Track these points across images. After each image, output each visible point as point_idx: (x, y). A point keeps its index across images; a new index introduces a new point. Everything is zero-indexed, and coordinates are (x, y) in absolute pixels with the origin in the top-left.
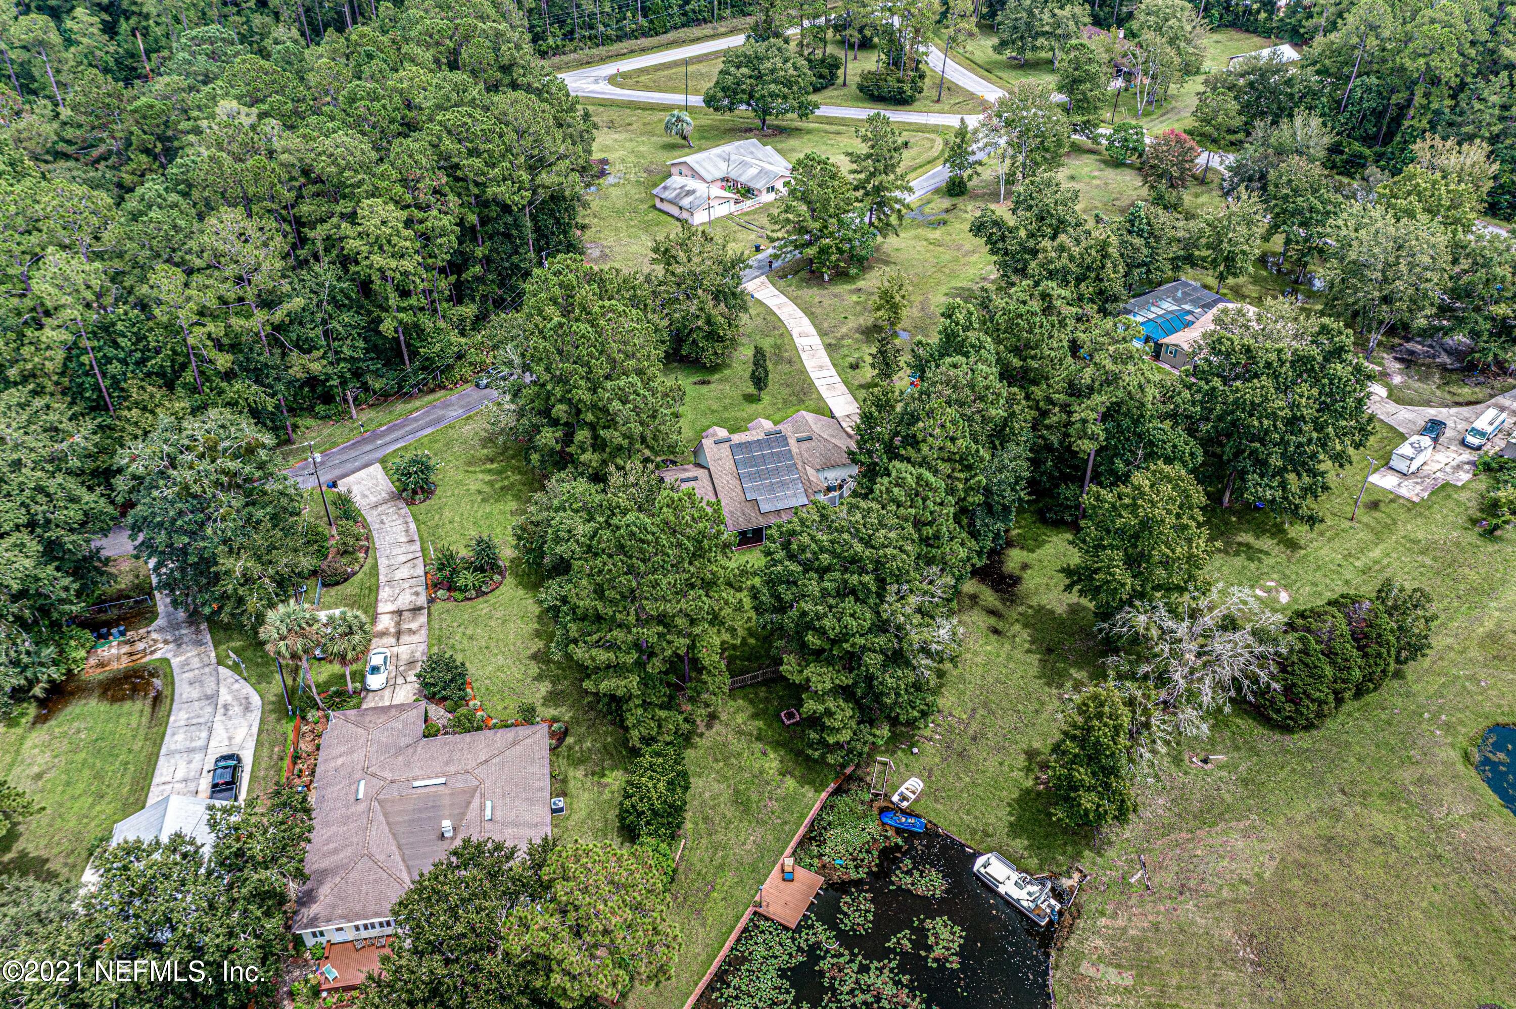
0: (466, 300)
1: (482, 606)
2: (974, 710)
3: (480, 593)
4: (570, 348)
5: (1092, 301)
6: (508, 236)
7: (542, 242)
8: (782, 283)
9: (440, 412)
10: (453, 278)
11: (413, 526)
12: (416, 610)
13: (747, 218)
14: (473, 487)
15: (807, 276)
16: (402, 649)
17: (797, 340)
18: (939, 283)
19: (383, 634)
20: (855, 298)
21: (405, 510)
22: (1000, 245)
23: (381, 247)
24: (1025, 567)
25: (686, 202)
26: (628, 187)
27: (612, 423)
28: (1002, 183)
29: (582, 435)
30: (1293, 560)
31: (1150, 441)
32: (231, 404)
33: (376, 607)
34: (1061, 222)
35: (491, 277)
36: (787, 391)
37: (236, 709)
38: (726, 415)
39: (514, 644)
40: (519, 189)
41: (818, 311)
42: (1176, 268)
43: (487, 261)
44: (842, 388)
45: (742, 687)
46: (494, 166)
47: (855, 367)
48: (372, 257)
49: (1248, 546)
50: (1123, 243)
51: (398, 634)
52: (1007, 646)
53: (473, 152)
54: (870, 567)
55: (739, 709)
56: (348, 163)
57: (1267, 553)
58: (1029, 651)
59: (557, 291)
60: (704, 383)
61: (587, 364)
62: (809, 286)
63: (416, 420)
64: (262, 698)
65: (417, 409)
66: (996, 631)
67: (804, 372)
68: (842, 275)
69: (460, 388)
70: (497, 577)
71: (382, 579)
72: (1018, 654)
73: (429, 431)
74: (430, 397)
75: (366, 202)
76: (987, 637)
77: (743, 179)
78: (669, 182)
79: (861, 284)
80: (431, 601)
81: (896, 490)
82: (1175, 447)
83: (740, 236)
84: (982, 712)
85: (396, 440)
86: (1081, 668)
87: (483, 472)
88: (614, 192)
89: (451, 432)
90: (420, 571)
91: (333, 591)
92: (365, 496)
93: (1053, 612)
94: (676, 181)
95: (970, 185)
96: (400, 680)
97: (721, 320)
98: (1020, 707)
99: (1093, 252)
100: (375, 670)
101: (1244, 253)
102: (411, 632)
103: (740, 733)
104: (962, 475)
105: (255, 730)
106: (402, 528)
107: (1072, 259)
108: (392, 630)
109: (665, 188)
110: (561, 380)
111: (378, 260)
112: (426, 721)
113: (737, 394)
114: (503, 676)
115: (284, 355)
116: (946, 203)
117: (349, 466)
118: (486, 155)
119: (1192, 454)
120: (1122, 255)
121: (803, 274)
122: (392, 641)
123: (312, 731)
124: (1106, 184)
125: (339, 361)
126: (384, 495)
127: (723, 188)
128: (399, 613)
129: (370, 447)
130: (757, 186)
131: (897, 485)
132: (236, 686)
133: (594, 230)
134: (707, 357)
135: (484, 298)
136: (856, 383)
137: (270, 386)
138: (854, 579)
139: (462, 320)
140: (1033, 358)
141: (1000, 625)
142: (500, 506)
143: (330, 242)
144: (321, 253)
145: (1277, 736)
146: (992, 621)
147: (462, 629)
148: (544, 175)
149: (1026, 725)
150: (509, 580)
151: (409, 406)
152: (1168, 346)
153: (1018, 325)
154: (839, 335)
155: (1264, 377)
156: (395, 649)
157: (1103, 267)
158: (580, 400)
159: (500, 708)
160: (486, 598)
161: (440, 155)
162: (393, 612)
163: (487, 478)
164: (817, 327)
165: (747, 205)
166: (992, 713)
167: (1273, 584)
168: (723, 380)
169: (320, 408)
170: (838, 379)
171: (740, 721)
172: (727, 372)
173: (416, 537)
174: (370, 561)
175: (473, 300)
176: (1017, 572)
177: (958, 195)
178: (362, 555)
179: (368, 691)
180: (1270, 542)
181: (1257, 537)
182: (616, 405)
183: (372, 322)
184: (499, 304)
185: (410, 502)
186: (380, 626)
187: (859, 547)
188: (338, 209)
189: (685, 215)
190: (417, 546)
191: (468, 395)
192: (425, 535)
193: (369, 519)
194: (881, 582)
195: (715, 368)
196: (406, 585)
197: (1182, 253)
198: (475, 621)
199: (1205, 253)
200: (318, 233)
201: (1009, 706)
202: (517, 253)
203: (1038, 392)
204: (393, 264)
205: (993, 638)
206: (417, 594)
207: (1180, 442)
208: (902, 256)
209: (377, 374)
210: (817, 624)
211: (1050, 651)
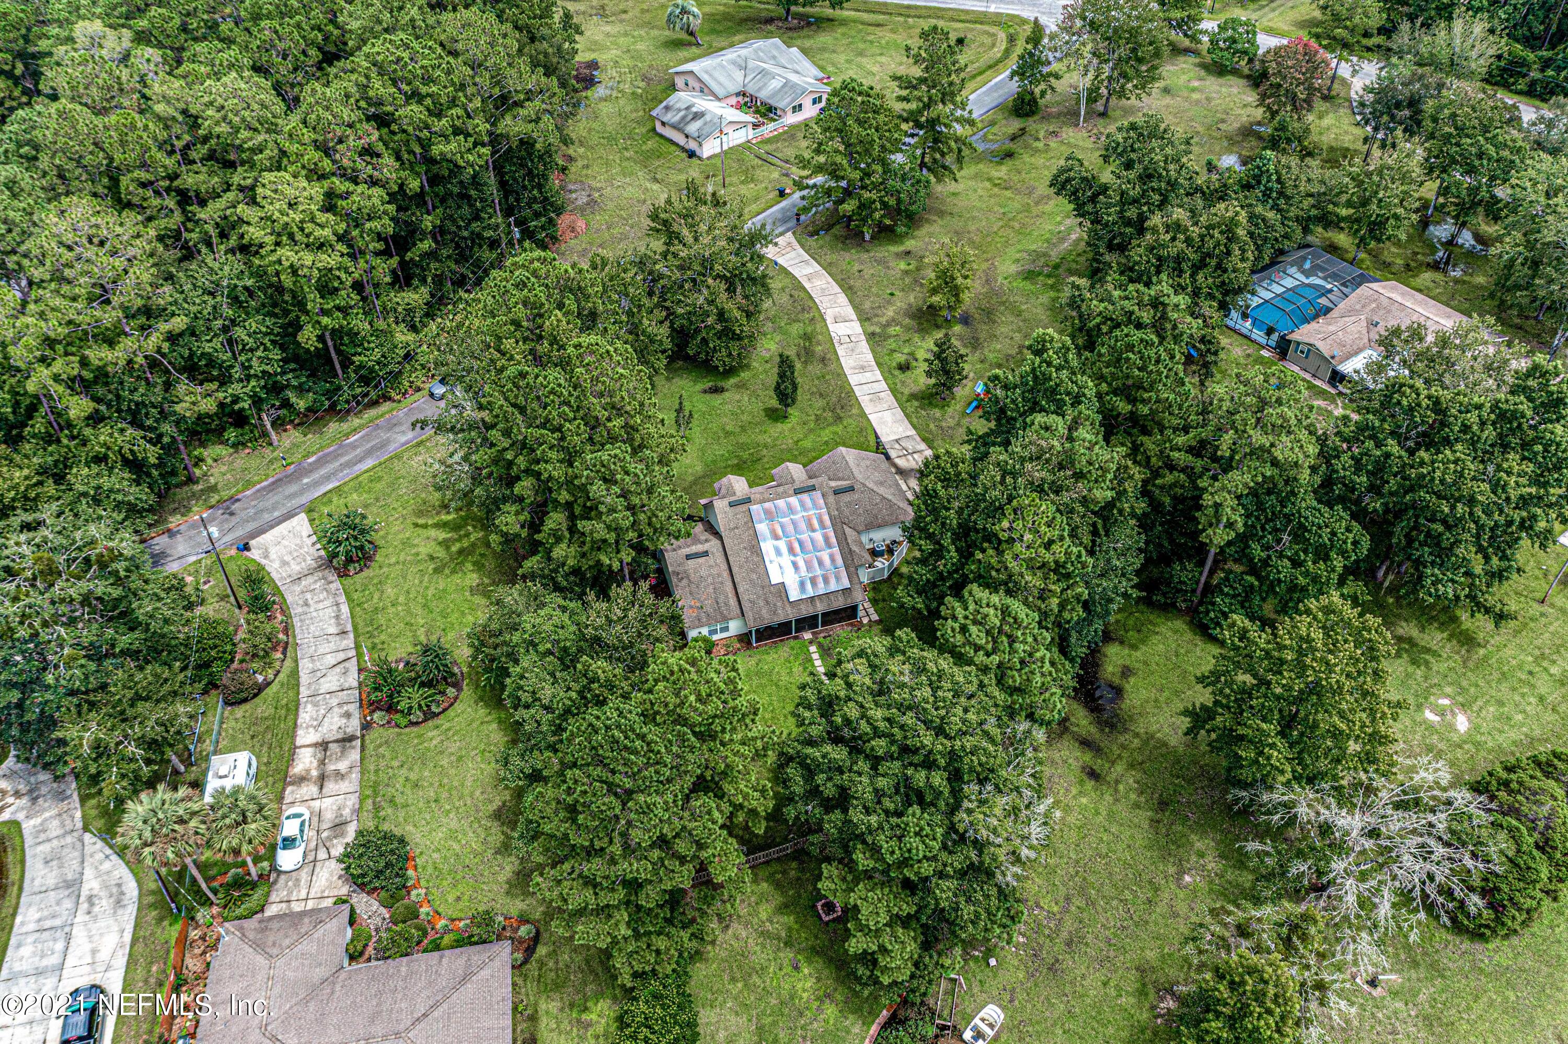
0: (416, 282)
1: (431, 734)
2: (1068, 899)
3: (429, 715)
4: (535, 405)
5: (1211, 296)
6: (464, 196)
7: (511, 199)
8: (812, 242)
9: (384, 436)
10: (394, 262)
11: (345, 609)
12: (346, 740)
13: (768, 147)
14: (424, 550)
15: (843, 232)
16: (327, 802)
17: (832, 327)
18: (1007, 243)
19: (302, 779)
20: (903, 265)
21: (336, 585)
22: (1089, 208)
23: (291, 236)
24: (1126, 672)
25: (693, 128)
26: (622, 102)
27: (591, 511)
28: (1083, 102)
29: (555, 520)
30: (1471, 664)
31: (1301, 526)
32: (99, 459)
33: (294, 736)
34: (1173, 185)
35: (445, 253)
36: (821, 403)
37: (104, 904)
38: (743, 439)
39: (472, 795)
40: (475, 144)
41: (858, 284)
42: (1306, 230)
43: (439, 233)
44: (888, 397)
45: (767, 863)
46: (439, 115)
47: (904, 368)
48: (280, 252)
49: (1410, 641)
50: (1252, 217)
51: (322, 780)
52: (1108, 798)
53: (415, 96)
54: (942, 762)
55: (762, 898)
56: (243, 120)
57: (1436, 654)
58: (1137, 806)
59: (521, 312)
60: (716, 390)
61: (559, 429)
62: (846, 249)
63: (354, 446)
64: (139, 881)
65: (355, 431)
66: (1093, 775)
67: (841, 375)
68: (885, 233)
69: (410, 399)
70: (451, 692)
71: (304, 693)
72: (1123, 811)
73: (369, 463)
74: (372, 413)
75: (268, 177)
76: (1081, 783)
77: (763, 95)
78: (673, 99)
79: (910, 244)
80: (366, 726)
81: (974, 629)
82: (1334, 534)
83: (759, 174)
84: (1078, 902)
85: (327, 478)
86: (1203, 834)
87: (437, 526)
88: (606, 109)
89: (397, 465)
90: (352, 679)
91: (239, 711)
92: (284, 563)
93: (1165, 744)
94: (682, 98)
95: (1042, 102)
96: (322, 855)
97: (737, 314)
98: (1128, 895)
99: (1216, 233)
100: (289, 843)
101: (1396, 217)
102: (340, 776)
103: (764, 934)
104: (1057, 588)
105: (128, 938)
106: (331, 612)
107: (1188, 241)
108: (314, 773)
109: (667, 108)
110: (524, 446)
111: (287, 254)
112: (352, 923)
113: (757, 407)
114: (456, 846)
115: (168, 386)
116: (1015, 125)
117: (267, 517)
118: (428, 101)
119: (1355, 543)
120: (1251, 234)
121: (838, 230)
122: (314, 790)
123: (203, 938)
124: (1208, 99)
125: (248, 378)
126: (310, 561)
127: (739, 107)
128: (324, 745)
129: (293, 488)
130: (781, 105)
131: (975, 622)
132: (107, 865)
133: (580, 163)
134: (720, 359)
135: (439, 280)
136: (907, 391)
137: (151, 429)
138: (920, 777)
139: (409, 311)
140: (1143, 401)
141: (1098, 764)
142: (457, 579)
143: (226, 228)
144: (215, 240)
145: (1466, 945)
146: (1087, 757)
147: (404, 772)
148: (508, 120)
149: (1137, 925)
150: (467, 691)
151: (345, 426)
152: (1298, 344)
153: (1128, 359)
154: (883, 320)
155: (1459, 447)
156: (316, 804)
157: (1228, 253)
158: (550, 478)
159: (451, 898)
160: (436, 721)
161: (368, 100)
162: (315, 745)
163: (442, 535)
164: (857, 308)
165: (769, 129)
166: (1091, 903)
167: (1446, 702)
168: (741, 386)
169: (231, 434)
170: (883, 385)
171: (764, 916)
172: (744, 375)
173: (349, 627)
174: (288, 663)
175: (424, 281)
176: (1117, 681)
177: (1027, 115)
178: (279, 655)
179: (280, 873)
180: (1439, 636)
181: (1422, 629)
182: (597, 489)
183: (290, 324)
184: (460, 282)
185: (343, 573)
186: (298, 769)
187: (928, 739)
188: (236, 179)
189: (692, 145)
190: (349, 641)
191: (420, 410)
192: (361, 624)
193: (290, 599)
194: (955, 777)
195: (730, 372)
196: (334, 701)
197: (1314, 212)
198: (423, 759)
199: (1344, 212)
200: (209, 213)
201: (1113, 892)
202: (477, 218)
203: (1149, 444)
204: (308, 258)
205: (1090, 784)
206: (348, 715)
207: (1340, 528)
208: (961, 203)
209: (301, 390)
210: (869, 839)
211: (1163, 805)
